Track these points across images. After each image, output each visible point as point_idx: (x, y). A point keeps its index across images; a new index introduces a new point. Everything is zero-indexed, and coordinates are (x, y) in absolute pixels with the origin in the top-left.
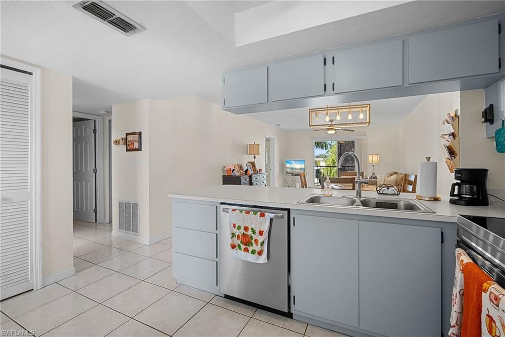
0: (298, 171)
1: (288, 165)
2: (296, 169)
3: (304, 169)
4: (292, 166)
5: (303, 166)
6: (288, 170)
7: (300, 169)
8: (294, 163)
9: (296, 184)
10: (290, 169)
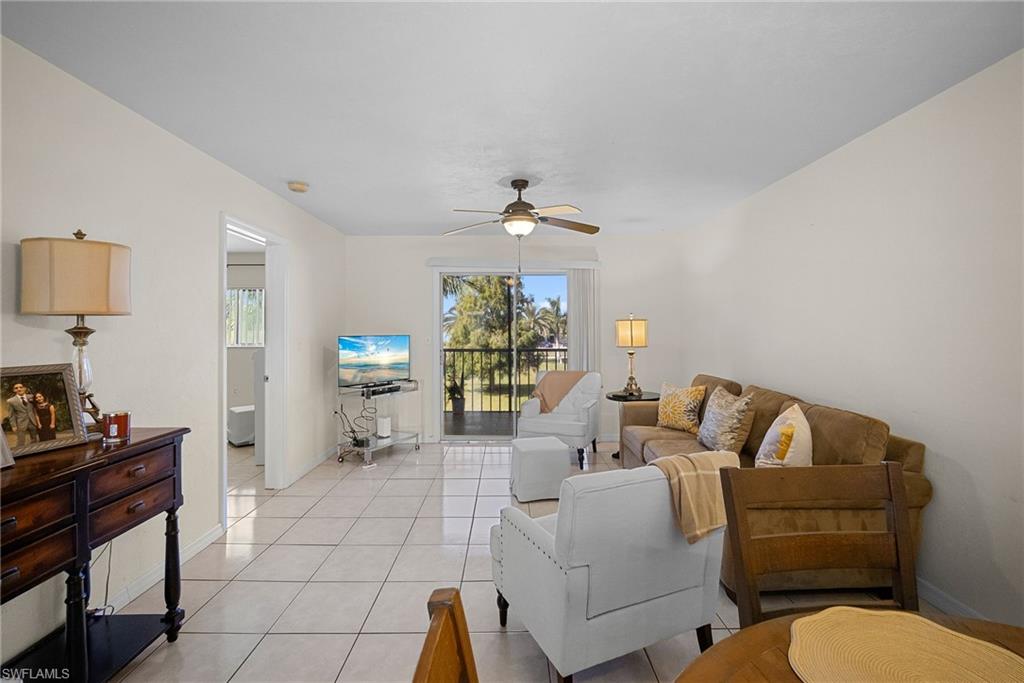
0: (386, 375)
1: (347, 356)
2: (377, 367)
3: (407, 367)
4: (364, 359)
5: (402, 356)
6: (348, 375)
7: (394, 367)
8: (372, 348)
9: (380, 420)
10: (354, 371)
